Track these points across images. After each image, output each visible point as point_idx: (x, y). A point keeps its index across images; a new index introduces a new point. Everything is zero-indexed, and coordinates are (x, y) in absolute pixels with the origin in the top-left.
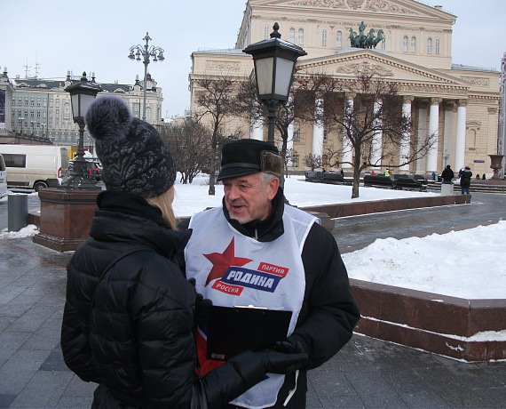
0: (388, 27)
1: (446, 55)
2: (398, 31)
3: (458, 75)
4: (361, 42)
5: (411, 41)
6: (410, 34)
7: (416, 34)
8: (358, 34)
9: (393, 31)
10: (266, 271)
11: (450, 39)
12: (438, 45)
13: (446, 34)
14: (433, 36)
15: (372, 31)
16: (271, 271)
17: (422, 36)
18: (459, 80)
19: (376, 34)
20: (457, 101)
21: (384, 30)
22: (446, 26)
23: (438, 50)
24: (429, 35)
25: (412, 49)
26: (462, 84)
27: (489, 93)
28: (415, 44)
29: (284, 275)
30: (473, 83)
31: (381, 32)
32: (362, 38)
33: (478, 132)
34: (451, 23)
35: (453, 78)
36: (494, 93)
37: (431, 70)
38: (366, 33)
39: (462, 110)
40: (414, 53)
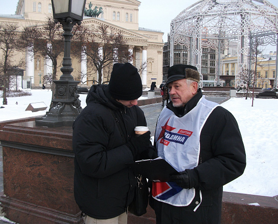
0: (105, 6)
1: (135, 22)
2: (110, 8)
3: (142, 33)
4: (90, 14)
5: (117, 14)
6: (117, 10)
7: (120, 10)
8: (88, 9)
9: (108, 8)
10: (182, 133)
11: (137, 14)
12: (131, 17)
13: (135, 11)
14: (129, 12)
15: (96, 7)
16: (184, 133)
17: (123, 12)
18: (143, 36)
19: (98, 9)
20: (142, 47)
21: (103, 7)
22: (135, 7)
23: (131, 20)
24: (126, 11)
25: (118, 18)
26: (144, 38)
27: (158, 43)
28: (119, 16)
29: (190, 135)
30: (150, 38)
31: (101, 8)
32: (91, 11)
33: (153, 63)
34: (138, 6)
35: (139, 35)
36: (160, 43)
37: (128, 30)
38: (93, 8)
39: (145, 52)
40: (119, 21)
